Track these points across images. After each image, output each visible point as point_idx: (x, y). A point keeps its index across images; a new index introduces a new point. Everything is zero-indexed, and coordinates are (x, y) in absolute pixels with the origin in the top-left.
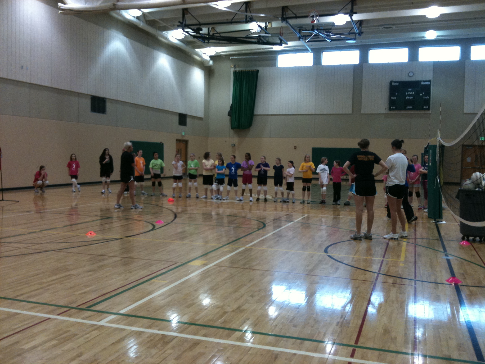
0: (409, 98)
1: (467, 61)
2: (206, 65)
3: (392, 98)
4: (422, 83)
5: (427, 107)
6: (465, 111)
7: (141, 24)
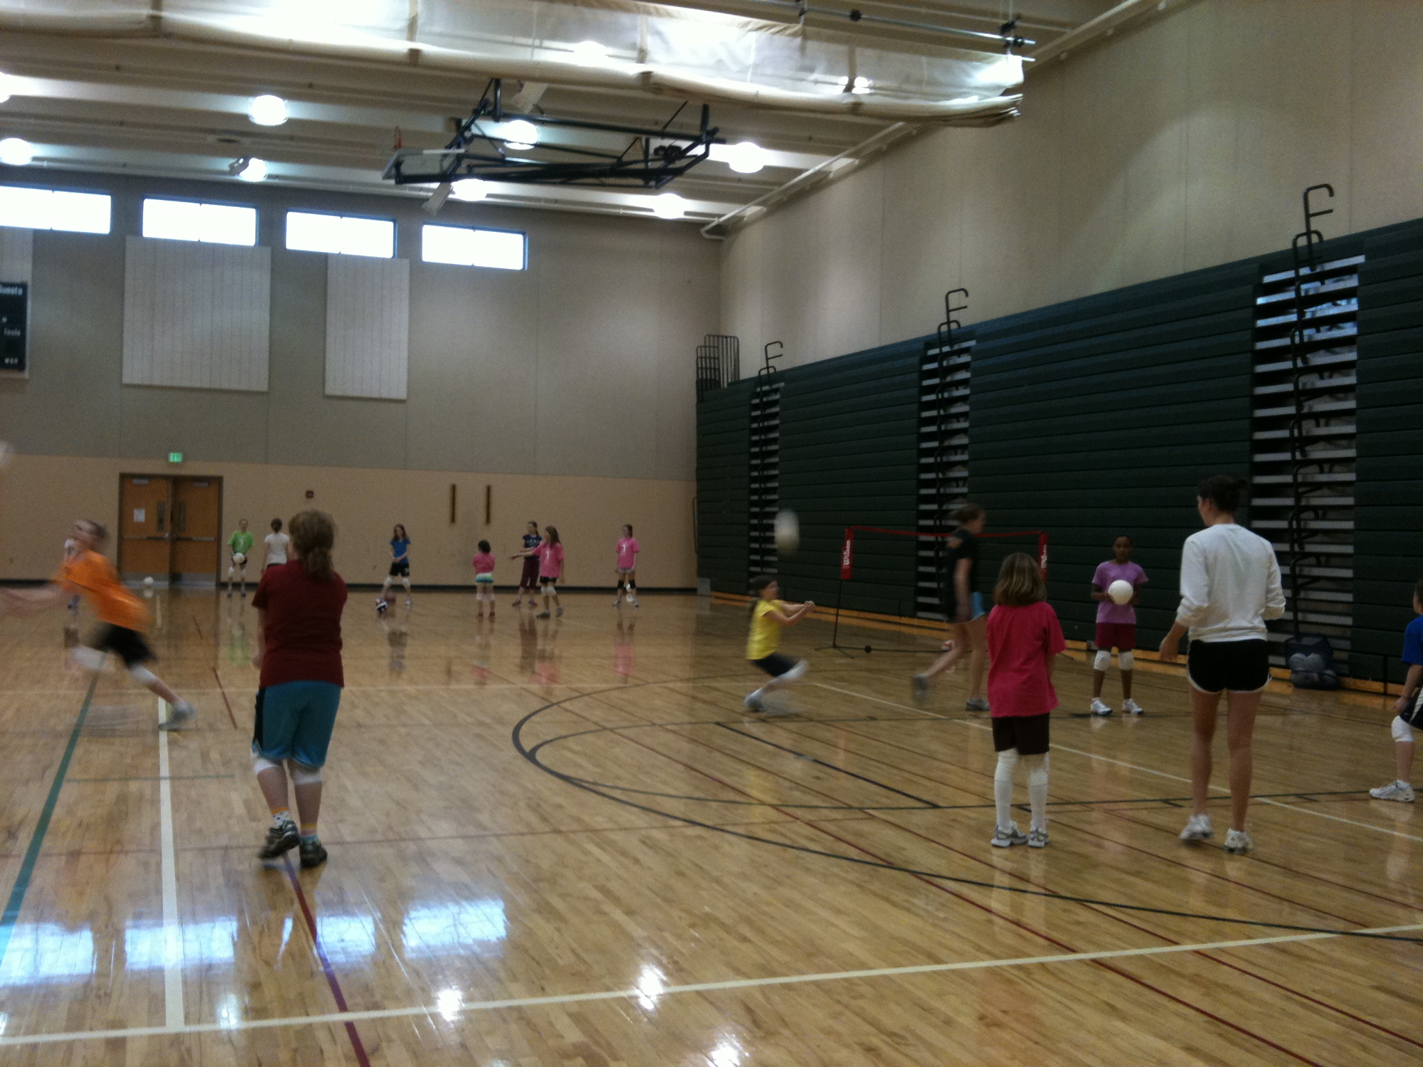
1: (129, 238)
5: (16, 361)
6: (126, 379)
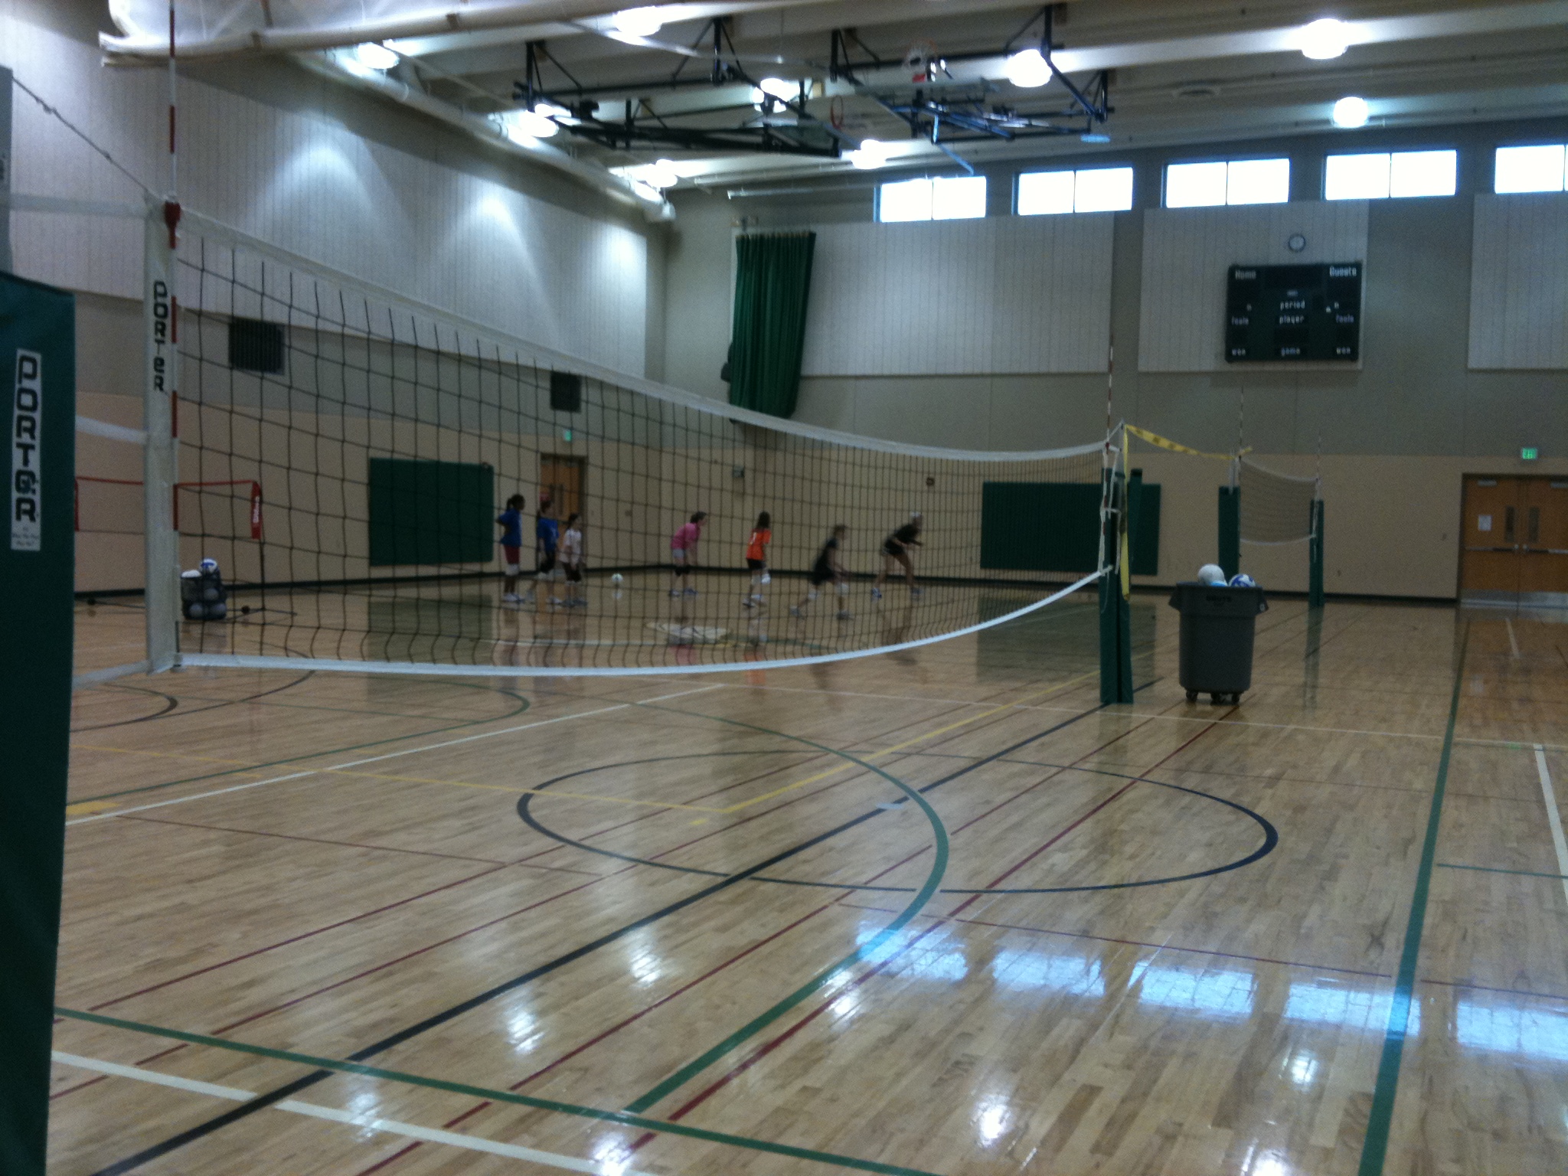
0: (1288, 320)
1: (1478, 198)
2: (652, 218)
3: (1236, 321)
4: (1333, 272)
5: (1349, 350)
6: (1473, 364)
7: (405, 93)
